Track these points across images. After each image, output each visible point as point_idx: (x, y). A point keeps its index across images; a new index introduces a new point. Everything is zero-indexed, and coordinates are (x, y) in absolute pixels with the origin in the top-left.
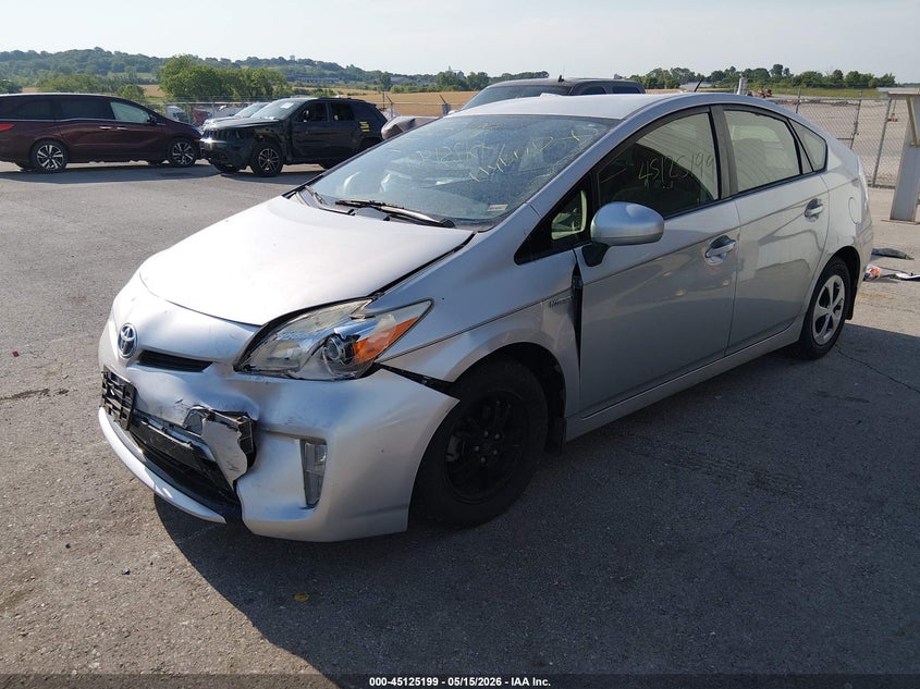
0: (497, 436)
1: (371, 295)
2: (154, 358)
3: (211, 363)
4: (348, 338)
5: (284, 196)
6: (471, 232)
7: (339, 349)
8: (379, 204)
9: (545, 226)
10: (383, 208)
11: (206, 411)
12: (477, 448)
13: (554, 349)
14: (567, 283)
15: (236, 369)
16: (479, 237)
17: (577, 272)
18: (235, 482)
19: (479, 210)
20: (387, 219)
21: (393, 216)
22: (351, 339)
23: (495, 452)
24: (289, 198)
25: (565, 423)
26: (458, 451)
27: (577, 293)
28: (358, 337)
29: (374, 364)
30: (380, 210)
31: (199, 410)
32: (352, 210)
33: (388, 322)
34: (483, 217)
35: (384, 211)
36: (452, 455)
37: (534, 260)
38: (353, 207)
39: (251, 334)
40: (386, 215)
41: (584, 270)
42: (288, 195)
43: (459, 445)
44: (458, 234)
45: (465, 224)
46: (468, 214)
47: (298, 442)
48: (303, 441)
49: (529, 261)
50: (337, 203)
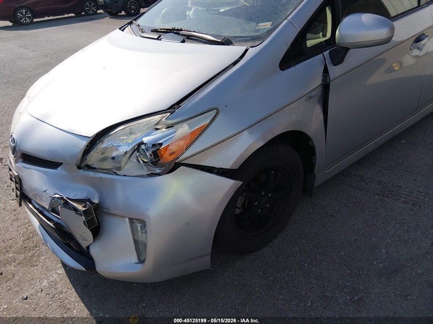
0: (270, 195)
1: (170, 108)
2: (28, 158)
3: (62, 163)
4: (154, 145)
5: (120, 29)
6: (244, 48)
7: (148, 154)
8: (178, 30)
9: (301, 37)
10: (181, 32)
11: (62, 198)
12: (256, 203)
13: (310, 132)
14: (318, 81)
15: (79, 168)
16: (252, 52)
17: (326, 71)
18: (88, 247)
19: (249, 29)
20: (183, 42)
21: (188, 38)
22: (156, 146)
23: (268, 205)
24: (123, 30)
25: (315, 176)
26: (243, 205)
27: (326, 87)
28: (161, 144)
29: (176, 163)
30: (179, 34)
31: (58, 198)
32: (160, 36)
33: (184, 130)
34: (254, 34)
35: (182, 35)
36: (239, 208)
37: (294, 65)
38: (160, 33)
39: (84, 143)
40: (182, 38)
41: (331, 68)
42: (122, 29)
43: (244, 202)
44: (235, 51)
45: (240, 41)
46: (242, 32)
47: (127, 220)
48: (132, 220)
49: (291, 66)
50: (152, 31)
